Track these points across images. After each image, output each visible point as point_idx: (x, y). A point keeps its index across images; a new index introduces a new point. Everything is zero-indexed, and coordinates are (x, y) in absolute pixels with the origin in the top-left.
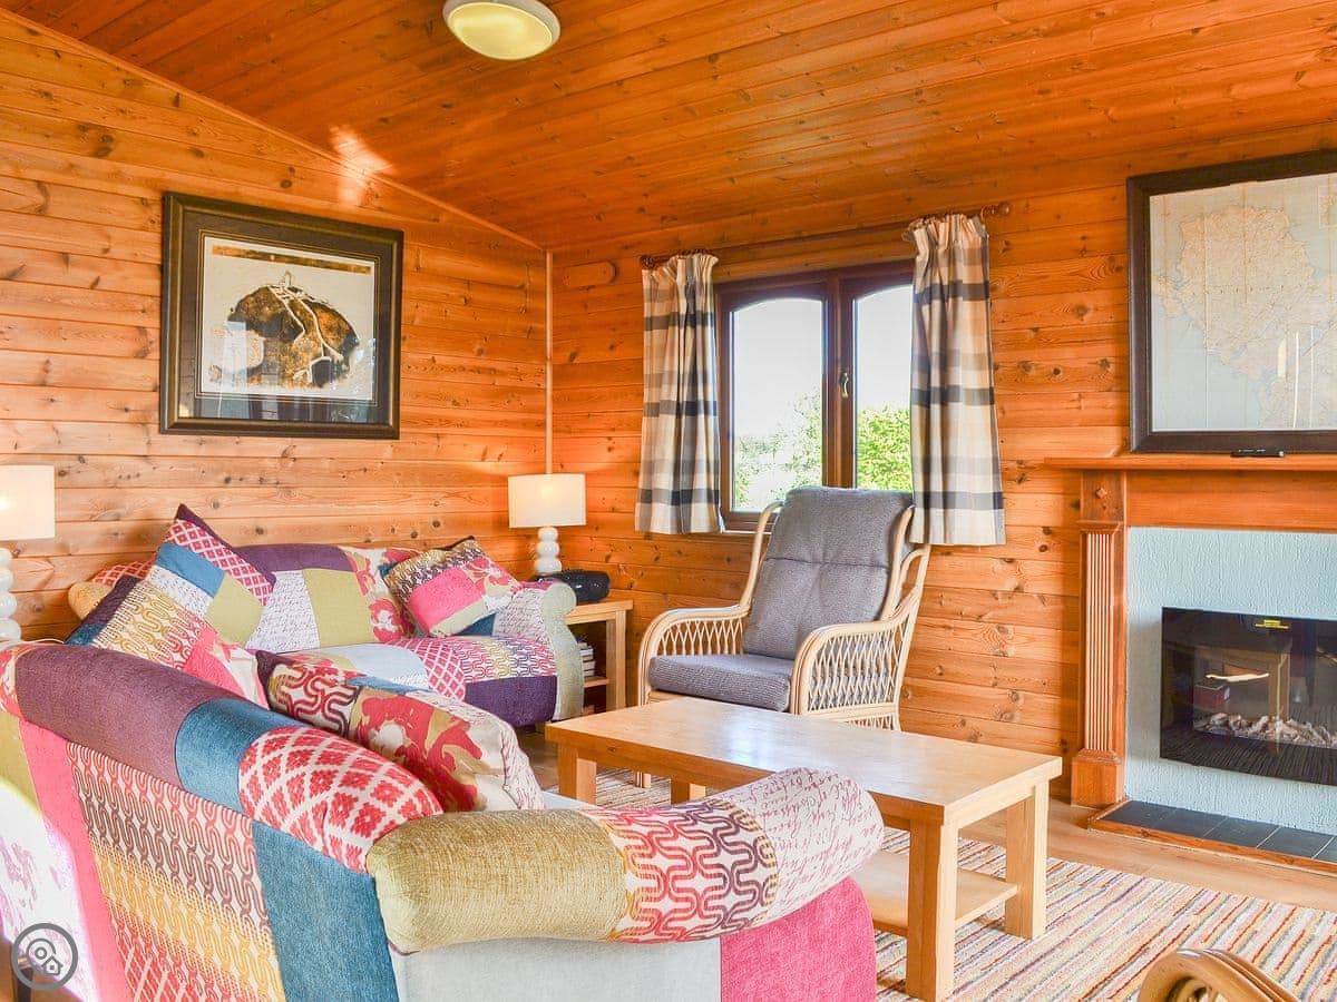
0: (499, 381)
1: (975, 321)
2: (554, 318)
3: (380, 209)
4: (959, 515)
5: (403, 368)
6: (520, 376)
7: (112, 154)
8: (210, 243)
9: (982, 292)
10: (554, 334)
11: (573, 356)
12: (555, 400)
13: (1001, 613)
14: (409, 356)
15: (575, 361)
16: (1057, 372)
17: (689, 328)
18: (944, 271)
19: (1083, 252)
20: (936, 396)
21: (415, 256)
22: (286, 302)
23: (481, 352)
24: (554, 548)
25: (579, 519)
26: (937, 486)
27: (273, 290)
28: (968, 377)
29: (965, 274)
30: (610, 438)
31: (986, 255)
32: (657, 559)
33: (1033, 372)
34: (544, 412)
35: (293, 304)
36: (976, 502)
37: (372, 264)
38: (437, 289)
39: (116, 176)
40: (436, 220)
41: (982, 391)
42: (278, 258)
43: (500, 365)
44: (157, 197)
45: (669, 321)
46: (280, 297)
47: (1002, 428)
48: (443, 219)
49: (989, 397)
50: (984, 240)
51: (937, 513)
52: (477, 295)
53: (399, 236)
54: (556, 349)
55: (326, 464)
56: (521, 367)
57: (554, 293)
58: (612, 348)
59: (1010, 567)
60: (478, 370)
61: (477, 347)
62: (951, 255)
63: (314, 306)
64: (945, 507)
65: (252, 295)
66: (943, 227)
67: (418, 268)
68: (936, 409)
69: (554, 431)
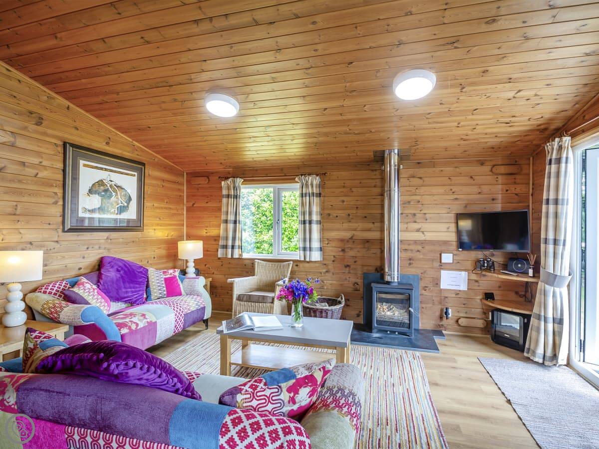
0: (172, 212)
1: (316, 203)
2: (187, 192)
3: (138, 155)
4: (313, 253)
5: (145, 208)
6: (177, 210)
7: (43, 125)
8: (82, 162)
9: (319, 195)
10: (186, 197)
11: (193, 204)
12: (188, 218)
13: (323, 278)
14: (147, 204)
15: (195, 206)
16: (337, 216)
19: (344, 187)
21: (149, 171)
22: (108, 185)
23: (167, 202)
24: (193, 265)
25: (201, 256)
26: (308, 246)
27: (104, 181)
28: (315, 218)
29: (315, 190)
30: (206, 229)
31: (322, 186)
32: (222, 265)
33: (331, 216)
34: (184, 221)
35: (111, 186)
36: (316, 249)
37: (136, 174)
38: (154, 182)
39: (45, 134)
40: (154, 160)
42: (106, 170)
43: (172, 207)
44: (61, 143)
46: (106, 184)
47: (322, 230)
48: (156, 160)
49: (319, 222)
50: (320, 182)
51: (308, 253)
52: (166, 184)
53: (144, 164)
54: (187, 201)
55: (121, 240)
56: (177, 207)
57: (187, 185)
58: (207, 202)
59: (325, 266)
60: (166, 208)
61: (166, 201)
62: (312, 185)
63: (118, 187)
64: (310, 251)
65: (97, 182)
67: (149, 175)
68: (307, 225)
69: (187, 226)
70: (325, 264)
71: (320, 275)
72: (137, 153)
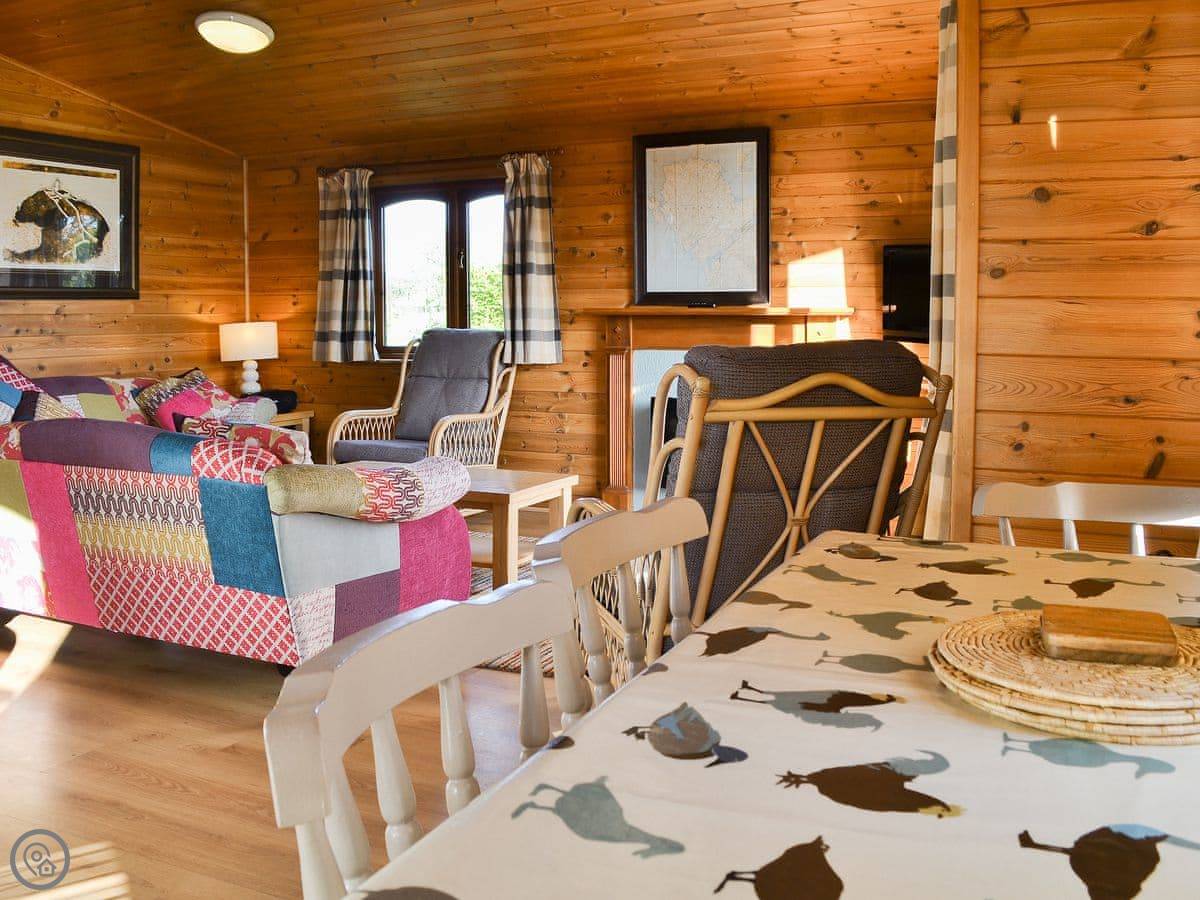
0: (210, 255)
1: (543, 222)
2: (250, 208)
3: (121, 131)
4: (533, 345)
5: (141, 247)
6: (225, 250)
9: (546, 203)
10: (250, 219)
11: (265, 236)
12: (251, 268)
13: (562, 406)
14: (147, 238)
15: (268, 239)
16: (593, 254)
17: (353, 220)
18: (524, 189)
19: (607, 181)
20: (518, 269)
21: (149, 164)
22: (56, 201)
23: (196, 234)
24: (255, 375)
25: (272, 353)
26: (519, 327)
27: (47, 193)
28: (538, 257)
29: (536, 192)
30: (294, 296)
31: (549, 180)
32: (331, 380)
33: (578, 254)
34: (244, 277)
35: (61, 202)
36: (543, 336)
37: (118, 172)
38: (165, 188)
40: (163, 138)
41: (547, 266)
42: (50, 169)
43: (209, 243)
45: (339, 214)
46: (52, 198)
47: (559, 290)
48: (168, 136)
49: (551, 270)
50: (548, 169)
51: (519, 344)
52: (192, 192)
53: (136, 150)
54: (251, 230)
55: (87, 318)
56: (226, 244)
57: (249, 189)
58: (295, 231)
59: (565, 377)
60: (195, 247)
61: (194, 231)
62: (528, 178)
63: (78, 204)
64: (524, 340)
65: (32, 197)
66: (522, 161)
67: (150, 173)
68: (518, 278)
69: (251, 291)
70: (566, 373)
71: (555, 399)
72: (119, 126)
